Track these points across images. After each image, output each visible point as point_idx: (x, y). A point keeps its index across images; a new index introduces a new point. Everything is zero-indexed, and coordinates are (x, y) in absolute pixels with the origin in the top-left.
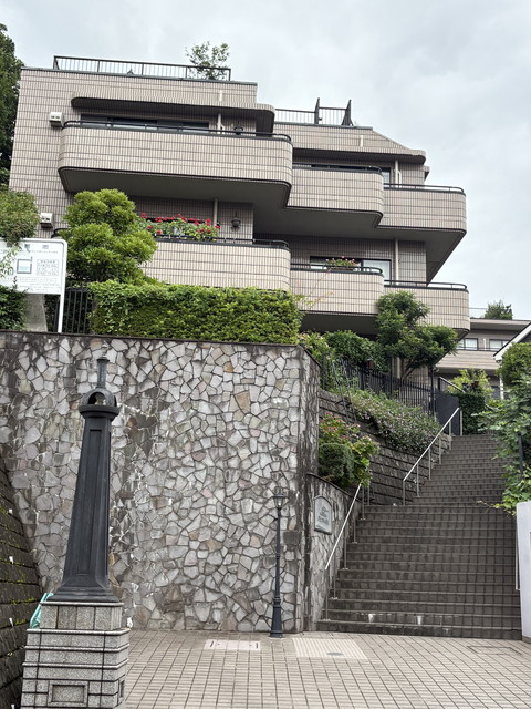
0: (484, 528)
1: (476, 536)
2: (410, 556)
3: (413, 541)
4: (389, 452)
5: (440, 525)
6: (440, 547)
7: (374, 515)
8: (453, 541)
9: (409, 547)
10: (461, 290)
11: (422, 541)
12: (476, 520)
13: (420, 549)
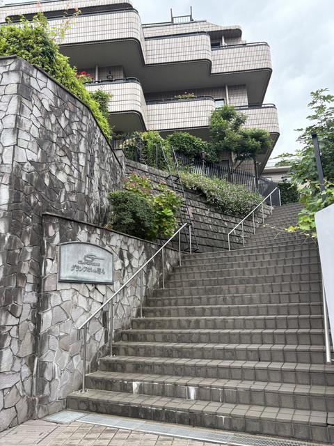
0: (289, 264)
1: (280, 273)
2: (208, 299)
3: (218, 282)
4: (218, 216)
5: (246, 265)
6: (241, 287)
7: (191, 262)
8: (256, 280)
9: (210, 290)
10: (271, 107)
11: (226, 282)
12: (282, 257)
13: (221, 291)
